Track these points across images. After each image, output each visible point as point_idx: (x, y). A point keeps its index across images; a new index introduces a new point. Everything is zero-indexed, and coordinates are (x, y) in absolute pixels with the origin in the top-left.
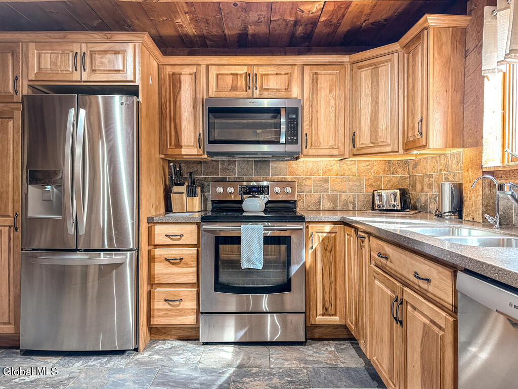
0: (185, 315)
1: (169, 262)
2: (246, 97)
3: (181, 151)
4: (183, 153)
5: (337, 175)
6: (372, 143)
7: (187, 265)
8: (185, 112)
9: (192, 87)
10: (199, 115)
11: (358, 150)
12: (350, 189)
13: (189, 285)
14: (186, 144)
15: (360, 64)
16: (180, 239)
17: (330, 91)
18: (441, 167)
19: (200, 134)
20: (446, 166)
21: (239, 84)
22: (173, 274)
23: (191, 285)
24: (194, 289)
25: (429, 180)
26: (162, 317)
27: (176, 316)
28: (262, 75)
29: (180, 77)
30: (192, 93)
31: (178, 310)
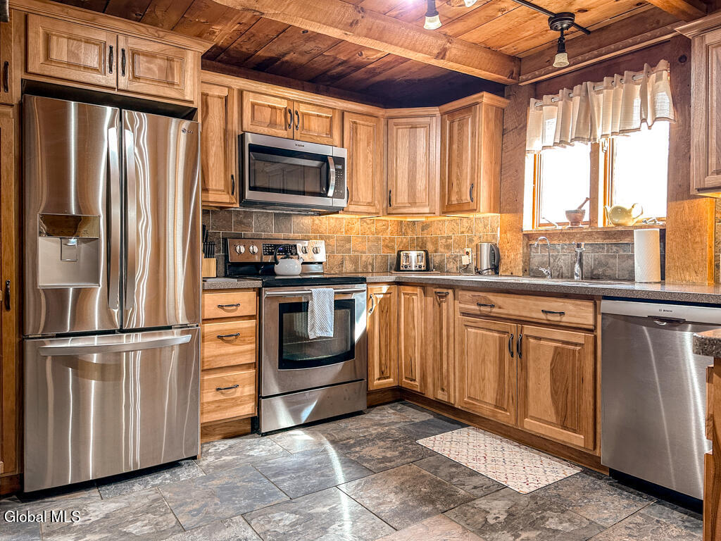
0: (242, 404)
1: (223, 340)
2: (286, 137)
3: (208, 197)
4: (211, 200)
5: (358, 234)
6: (410, 203)
7: (244, 343)
8: (213, 145)
9: (223, 115)
10: (231, 151)
11: (394, 209)
12: (370, 250)
13: (245, 367)
14: (214, 188)
15: (396, 120)
16: (236, 310)
17: (368, 145)
18: (464, 230)
19: (232, 176)
20: (470, 229)
21: (278, 120)
22: (227, 354)
23: (248, 366)
24: (252, 372)
25: (446, 241)
26: (214, 411)
27: (232, 407)
28: (303, 114)
29: (206, 99)
30: (222, 122)
31: (233, 399)
